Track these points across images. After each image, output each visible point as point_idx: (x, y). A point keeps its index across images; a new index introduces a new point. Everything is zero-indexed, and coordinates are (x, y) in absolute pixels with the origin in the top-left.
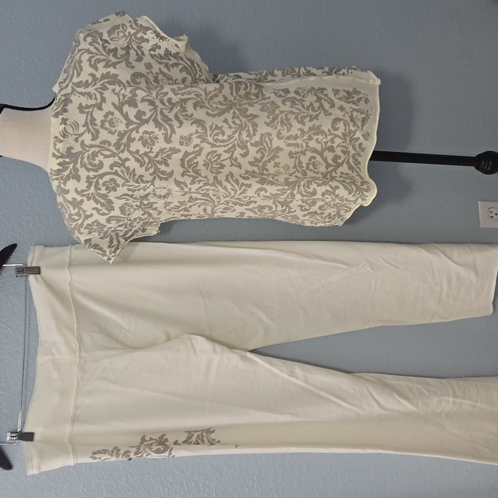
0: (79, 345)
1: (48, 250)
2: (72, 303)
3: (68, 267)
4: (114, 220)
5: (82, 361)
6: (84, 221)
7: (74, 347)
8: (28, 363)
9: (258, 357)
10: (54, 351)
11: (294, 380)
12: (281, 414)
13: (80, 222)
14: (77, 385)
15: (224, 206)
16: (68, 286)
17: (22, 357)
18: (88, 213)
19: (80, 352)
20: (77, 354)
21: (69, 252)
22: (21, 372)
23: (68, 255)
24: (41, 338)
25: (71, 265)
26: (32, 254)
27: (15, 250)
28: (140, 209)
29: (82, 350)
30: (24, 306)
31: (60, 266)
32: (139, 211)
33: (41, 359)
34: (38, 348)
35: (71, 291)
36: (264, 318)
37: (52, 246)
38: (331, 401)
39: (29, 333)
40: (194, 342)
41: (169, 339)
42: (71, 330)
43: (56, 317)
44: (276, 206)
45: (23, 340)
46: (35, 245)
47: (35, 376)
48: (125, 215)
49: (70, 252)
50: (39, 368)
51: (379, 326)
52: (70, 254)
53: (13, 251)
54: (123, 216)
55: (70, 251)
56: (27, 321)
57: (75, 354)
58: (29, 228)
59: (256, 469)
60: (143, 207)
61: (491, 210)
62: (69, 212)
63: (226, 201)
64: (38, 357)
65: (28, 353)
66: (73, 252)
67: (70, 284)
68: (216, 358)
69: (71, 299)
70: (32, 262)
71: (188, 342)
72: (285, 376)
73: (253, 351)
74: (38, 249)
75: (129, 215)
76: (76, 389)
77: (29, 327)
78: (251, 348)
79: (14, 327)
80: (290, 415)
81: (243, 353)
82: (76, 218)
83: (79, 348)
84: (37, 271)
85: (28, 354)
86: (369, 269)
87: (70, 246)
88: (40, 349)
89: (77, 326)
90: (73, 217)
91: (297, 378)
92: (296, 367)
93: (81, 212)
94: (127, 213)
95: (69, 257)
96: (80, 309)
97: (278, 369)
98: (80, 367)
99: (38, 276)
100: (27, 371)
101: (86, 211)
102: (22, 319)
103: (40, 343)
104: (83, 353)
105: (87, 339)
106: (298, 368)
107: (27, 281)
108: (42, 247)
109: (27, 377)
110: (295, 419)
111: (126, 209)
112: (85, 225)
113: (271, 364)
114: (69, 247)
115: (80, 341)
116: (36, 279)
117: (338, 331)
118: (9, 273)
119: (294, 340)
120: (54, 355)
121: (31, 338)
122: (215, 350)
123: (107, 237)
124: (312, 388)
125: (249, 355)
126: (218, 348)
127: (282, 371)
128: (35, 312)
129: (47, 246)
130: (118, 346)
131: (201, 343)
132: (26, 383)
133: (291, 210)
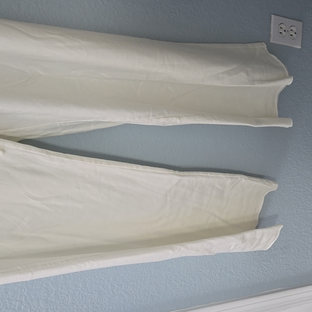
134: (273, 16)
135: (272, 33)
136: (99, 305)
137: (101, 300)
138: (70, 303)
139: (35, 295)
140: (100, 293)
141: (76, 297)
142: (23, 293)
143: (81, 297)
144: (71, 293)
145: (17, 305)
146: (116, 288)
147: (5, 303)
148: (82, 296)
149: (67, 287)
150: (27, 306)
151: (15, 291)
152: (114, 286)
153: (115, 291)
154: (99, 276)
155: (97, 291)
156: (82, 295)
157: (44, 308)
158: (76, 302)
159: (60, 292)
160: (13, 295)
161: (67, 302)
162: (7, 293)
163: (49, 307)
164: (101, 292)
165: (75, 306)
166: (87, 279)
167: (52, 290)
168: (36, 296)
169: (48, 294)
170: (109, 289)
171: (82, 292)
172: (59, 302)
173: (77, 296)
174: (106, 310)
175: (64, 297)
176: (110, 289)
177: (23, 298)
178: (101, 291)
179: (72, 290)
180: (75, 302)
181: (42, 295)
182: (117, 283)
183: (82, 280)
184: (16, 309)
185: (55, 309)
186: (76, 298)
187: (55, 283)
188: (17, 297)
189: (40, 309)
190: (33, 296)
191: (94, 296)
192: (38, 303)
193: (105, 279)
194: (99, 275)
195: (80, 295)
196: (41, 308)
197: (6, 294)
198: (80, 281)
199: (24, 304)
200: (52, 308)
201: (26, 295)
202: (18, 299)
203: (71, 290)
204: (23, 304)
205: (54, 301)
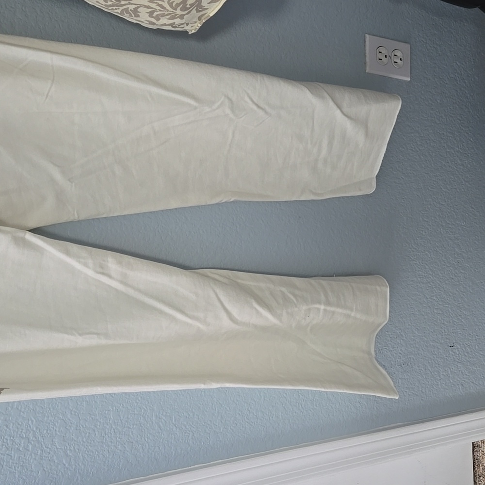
11: (104, 279)
12: (80, 335)
36: (58, 176)
38: (161, 312)
51: (232, 200)
59: (32, 421)
61: (381, 49)
72: (90, 273)
73: (36, 231)
80: (95, 336)
81: (20, 234)
86: (228, 111)
91: (110, 276)
92: (110, 259)
97: (79, 262)
106: (112, 261)
110: (103, 341)
113: (68, 253)
117: (174, 204)
119: (104, 216)
125: (30, 237)
127: (86, 265)
134: (367, 36)
135: (368, 59)
136: (140, 445)
137: (143, 439)
138: (98, 442)
139: (47, 431)
140: (141, 428)
141: (106, 433)
142: (30, 427)
143: (113, 433)
144: (98, 427)
145: (22, 445)
146: (163, 421)
147: (5, 441)
148: (115, 432)
149: (92, 418)
150: (37, 445)
151: (19, 424)
152: (159, 418)
153: (161, 425)
154: (138, 403)
155: (136, 425)
156: (114, 430)
157: (61, 449)
158: (106, 441)
159: (83, 426)
160: (17, 430)
161: (94, 441)
162: (7, 427)
163: (68, 447)
164: (142, 427)
165: (105, 446)
166: (121, 407)
167: (71, 423)
168: (48, 432)
169: (66, 428)
170: (153, 422)
171: (114, 427)
172: (83, 441)
173: (107, 431)
174: (150, 452)
175: (89, 433)
176: (154, 422)
177: (30, 435)
178: (142, 425)
179: (100, 422)
180: (104, 441)
181: (57, 430)
182: (164, 414)
183: (114, 408)
184: (21, 449)
185: (77, 450)
186: (106, 434)
187: (75, 412)
188: (22, 432)
189: (56, 450)
190: (45, 432)
191: (132, 432)
192: (53, 441)
193: (146, 407)
194: (137, 401)
195: (112, 430)
196: (57, 448)
197: (5, 428)
198: (112, 410)
199: (32, 442)
200: (72, 449)
201: (34, 429)
202: (23, 435)
203: (98, 423)
204: (31, 443)
205: (76, 439)
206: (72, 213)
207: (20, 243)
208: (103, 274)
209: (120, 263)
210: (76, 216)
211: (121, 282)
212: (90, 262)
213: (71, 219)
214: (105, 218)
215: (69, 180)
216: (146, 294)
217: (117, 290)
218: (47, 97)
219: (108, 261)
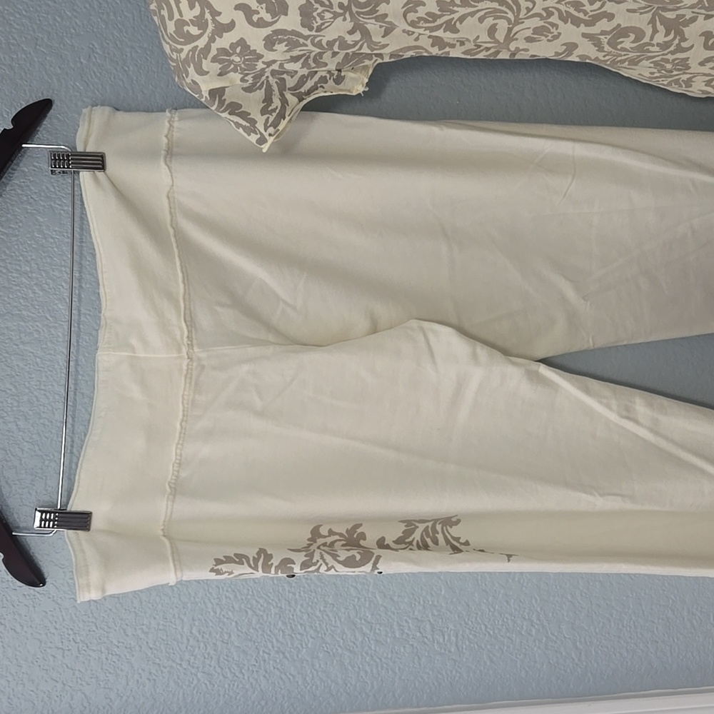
0: (188, 331)
1: (121, 116)
2: (173, 240)
3: (165, 158)
4: (281, 41)
5: (195, 364)
6: (212, 40)
7: (178, 337)
8: (77, 364)
9: (560, 375)
10: (134, 342)
11: (629, 425)
12: (601, 495)
13: (201, 43)
14: (184, 415)
15: (536, 22)
16: (166, 201)
17: (65, 351)
18: (224, 19)
19: (191, 346)
20: (184, 350)
21: (167, 124)
22: (63, 382)
23: (166, 131)
24: (106, 312)
25: (171, 153)
26: (86, 123)
27: (49, 115)
28: (347, 15)
29: (195, 341)
30: (70, 241)
31: (147, 154)
32: (345, 19)
33: (106, 358)
34: (101, 333)
35: (170, 212)
36: (570, 294)
37: (128, 110)
39: (80, 300)
40: (431, 337)
41: (374, 329)
42: (171, 297)
43: (140, 268)
44: (655, 31)
45: (67, 313)
46: (93, 106)
47: (93, 392)
48: (311, 29)
49: (171, 125)
50: (101, 376)
52: (169, 130)
53: (45, 116)
54: (306, 32)
55: (169, 122)
56: (76, 274)
57: (179, 351)
58: (79, 65)
59: (536, 600)
60: (354, 9)
62: (177, 16)
63: (546, 9)
64: (99, 352)
65: (78, 342)
66: (176, 124)
67: (168, 197)
68: (477, 374)
69: (171, 231)
70: (86, 141)
71: (421, 338)
72: (613, 417)
74: (100, 115)
75: (319, 29)
76: (181, 425)
77: (80, 286)
78: (542, 355)
79: (47, 284)
80: (619, 498)
82: (194, 31)
83: (188, 337)
84: (97, 162)
85: (78, 345)
87: (170, 112)
88: (104, 336)
89: (185, 289)
90: (186, 28)
91: (636, 422)
92: (638, 400)
93: (208, 16)
94: (315, 25)
95: (166, 136)
96: (189, 251)
97: (601, 403)
98: (191, 378)
99: (99, 174)
100: (76, 380)
101: (219, 14)
102: (63, 269)
103: (103, 322)
104: (196, 349)
105: (204, 320)
107: (75, 186)
108: (107, 109)
109: (75, 394)
110: (629, 506)
111: (315, 14)
112: (214, 52)
113: (587, 391)
114: (168, 114)
115: (191, 322)
116: (96, 179)
118: (35, 164)
119: (625, 343)
120: (134, 351)
121: (83, 310)
122: (474, 356)
123: (260, 88)
124: (663, 444)
126: (482, 352)
127: (608, 407)
128: (94, 255)
129: (118, 110)
130: (271, 338)
131: (446, 338)
132: (74, 406)
133: (684, 45)
136: (667, 647)
137: (671, 639)
138: (614, 636)
139: (553, 613)
140: (668, 624)
141: (625, 625)
142: (534, 607)
143: (633, 626)
144: (614, 616)
145: (524, 627)
146: (697, 617)
147: (505, 620)
148: (635, 625)
149: (607, 604)
150: (541, 630)
151: (521, 602)
152: (693, 614)
153: (695, 623)
154: (664, 591)
155: (662, 619)
156: (634, 622)
157: (570, 639)
158: (624, 635)
159: (596, 613)
160: (518, 609)
161: (609, 633)
162: (507, 602)
163: (578, 637)
164: (670, 623)
165: (622, 642)
166: (643, 594)
167: (582, 608)
168: (555, 615)
169: (575, 613)
170: (684, 619)
171: (634, 618)
172: (595, 632)
173: (625, 623)
174: (681, 657)
175: (603, 623)
176: (686, 619)
177: (534, 616)
178: (670, 621)
179: (617, 610)
180: (622, 635)
181: (565, 614)
182: (699, 609)
183: (634, 594)
184: (523, 633)
185: (588, 643)
186: (623, 627)
187: (586, 594)
188: (524, 611)
189: (563, 639)
190: (551, 615)
191: (657, 628)
192: (559, 628)
193: (676, 598)
194: (664, 588)
195: (632, 622)
196: (565, 637)
197: (505, 604)
198: (631, 595)
199: (536, 626)
200: (583, 640)
201: (539, 609)
202: (525, 616)
203: (615, 612)
204: (534, 627)
205: (587, 628)
206: (587, 340)
207: (534, 378)
208: (628, 418)
209: (650, 405)
210: (591, 344)
211: (651, 430)
212: (614, 403)
213: (585, 347)
214: (625, 345)
215: (583, 298)
216: (682, 447)
217: (644, 440)
218: (565, 196)
219: (635, 403)
